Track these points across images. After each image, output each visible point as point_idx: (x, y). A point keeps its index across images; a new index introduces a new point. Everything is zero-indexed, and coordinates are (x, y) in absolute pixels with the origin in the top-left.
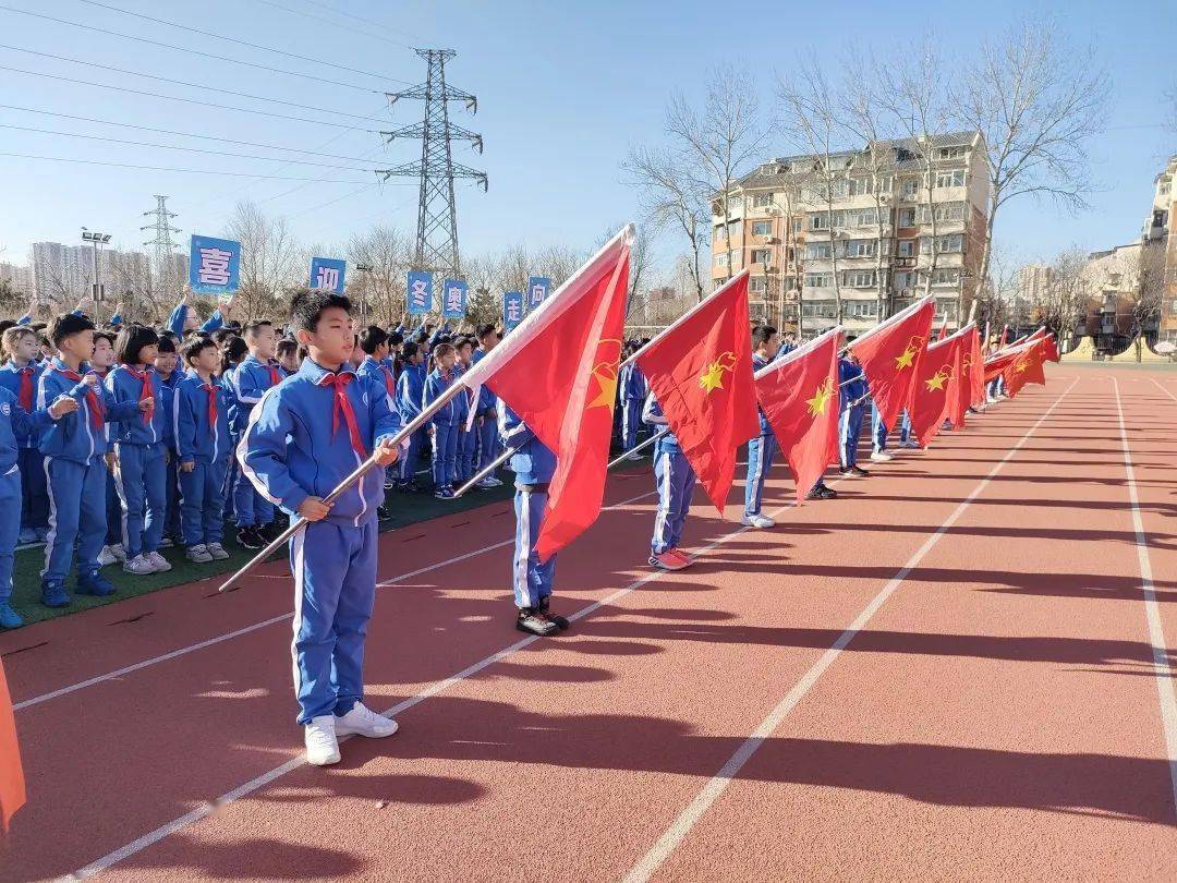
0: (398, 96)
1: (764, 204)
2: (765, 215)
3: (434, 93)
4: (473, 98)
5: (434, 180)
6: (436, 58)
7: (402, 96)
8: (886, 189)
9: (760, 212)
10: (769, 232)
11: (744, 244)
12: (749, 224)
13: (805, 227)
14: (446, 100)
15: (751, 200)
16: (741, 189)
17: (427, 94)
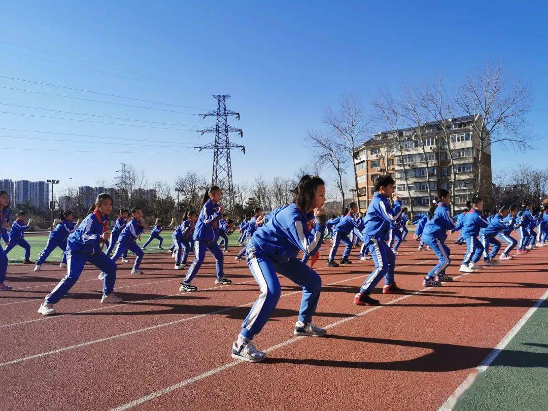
0: (205, 115)
1: (376, 153)
2: (376, 158)
3: (222, 113)
4: (238, 114)
5: (221, 150)
6: (222, 99)
7: (208, 115)
8: (432, 144)
9: (373, 157)
10: (379, 166)
11: (367, 172)
12: (369, 163)
13: (395, 162)
14: (226, 116)
15: (369, 152)
16: (364, 147)
17: (218, 114)
